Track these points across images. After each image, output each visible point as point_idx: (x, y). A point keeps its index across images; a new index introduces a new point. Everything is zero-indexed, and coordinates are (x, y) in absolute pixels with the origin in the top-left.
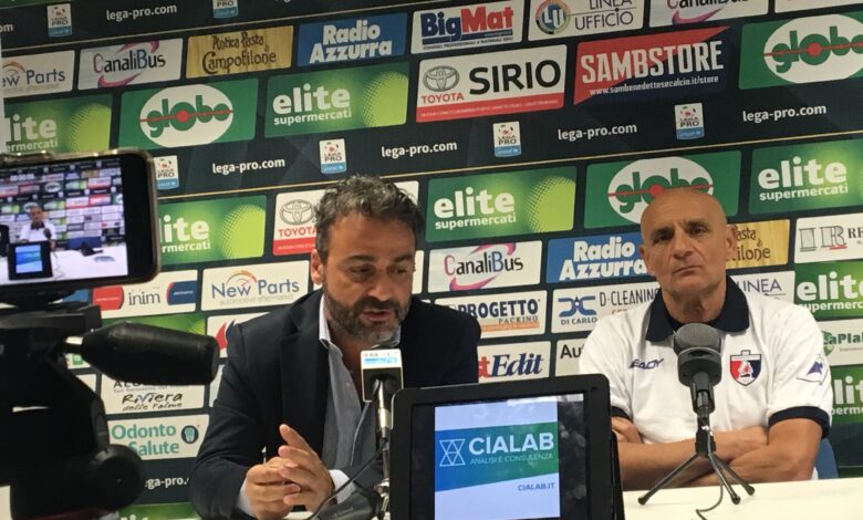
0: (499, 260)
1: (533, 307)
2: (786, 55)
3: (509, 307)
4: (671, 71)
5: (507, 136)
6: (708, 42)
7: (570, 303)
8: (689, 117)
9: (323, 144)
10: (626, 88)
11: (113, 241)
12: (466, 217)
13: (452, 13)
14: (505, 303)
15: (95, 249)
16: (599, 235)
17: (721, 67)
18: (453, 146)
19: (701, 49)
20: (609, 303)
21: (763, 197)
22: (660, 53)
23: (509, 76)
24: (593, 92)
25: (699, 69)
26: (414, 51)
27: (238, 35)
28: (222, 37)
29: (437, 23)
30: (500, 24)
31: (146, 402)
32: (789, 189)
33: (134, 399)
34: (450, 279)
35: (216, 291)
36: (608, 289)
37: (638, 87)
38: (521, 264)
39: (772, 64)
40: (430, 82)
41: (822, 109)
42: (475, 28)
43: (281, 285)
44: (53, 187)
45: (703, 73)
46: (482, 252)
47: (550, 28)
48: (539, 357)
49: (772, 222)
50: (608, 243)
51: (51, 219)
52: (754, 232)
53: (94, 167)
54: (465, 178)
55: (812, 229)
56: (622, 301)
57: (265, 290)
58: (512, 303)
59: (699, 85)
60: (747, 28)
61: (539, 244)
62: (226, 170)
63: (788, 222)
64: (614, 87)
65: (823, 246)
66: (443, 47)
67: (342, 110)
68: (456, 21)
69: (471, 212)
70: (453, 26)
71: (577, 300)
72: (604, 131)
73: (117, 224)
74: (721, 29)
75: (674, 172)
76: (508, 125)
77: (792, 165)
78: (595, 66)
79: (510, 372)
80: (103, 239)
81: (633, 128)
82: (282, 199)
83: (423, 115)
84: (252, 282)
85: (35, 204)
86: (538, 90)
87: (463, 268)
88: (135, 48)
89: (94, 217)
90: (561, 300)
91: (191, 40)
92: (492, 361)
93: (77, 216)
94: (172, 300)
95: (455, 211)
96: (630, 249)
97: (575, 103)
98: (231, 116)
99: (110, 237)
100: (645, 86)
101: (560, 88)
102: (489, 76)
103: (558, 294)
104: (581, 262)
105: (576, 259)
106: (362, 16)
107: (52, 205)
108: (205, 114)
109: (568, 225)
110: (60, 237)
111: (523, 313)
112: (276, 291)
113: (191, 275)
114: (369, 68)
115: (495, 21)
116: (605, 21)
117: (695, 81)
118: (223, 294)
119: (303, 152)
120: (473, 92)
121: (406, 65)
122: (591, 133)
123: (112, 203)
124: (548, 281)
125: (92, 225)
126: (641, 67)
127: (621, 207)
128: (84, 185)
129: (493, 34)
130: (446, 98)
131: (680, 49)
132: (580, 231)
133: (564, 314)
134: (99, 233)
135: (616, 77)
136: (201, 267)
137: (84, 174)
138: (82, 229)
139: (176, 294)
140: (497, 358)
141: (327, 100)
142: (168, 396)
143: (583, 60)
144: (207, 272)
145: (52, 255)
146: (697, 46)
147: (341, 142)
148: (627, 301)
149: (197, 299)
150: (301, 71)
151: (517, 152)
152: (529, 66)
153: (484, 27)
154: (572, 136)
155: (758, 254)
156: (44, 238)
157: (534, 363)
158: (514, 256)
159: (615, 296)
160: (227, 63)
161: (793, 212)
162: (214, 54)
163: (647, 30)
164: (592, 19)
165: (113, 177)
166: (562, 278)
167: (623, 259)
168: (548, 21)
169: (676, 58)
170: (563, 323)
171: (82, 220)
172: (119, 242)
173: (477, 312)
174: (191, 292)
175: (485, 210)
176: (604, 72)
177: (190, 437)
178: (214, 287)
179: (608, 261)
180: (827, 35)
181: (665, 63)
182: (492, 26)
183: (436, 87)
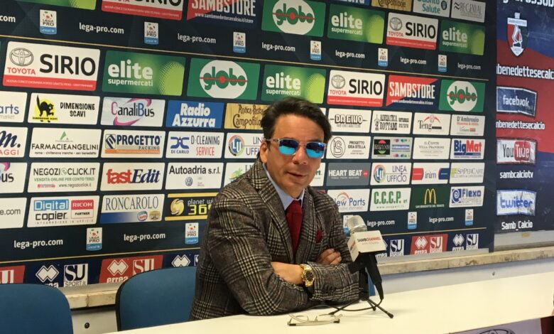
0: (142, 109)
1: (157, 140)
2: (281, 16)
3: (145, 139)
5: (151, 31)
7: (176, 140)
8: (239, 39)
9: (42, 12)
10: (212, 16)
12: (126, 78)
14: (143, 137)
17: (254, 15)
18: (121, 31)
19: (247, 3)
20: (195, 142)
21: (267, 91)
24: (196, 15)
25: (245, 14)
32: (278, 89)
34: (114, 117)
36: (196, 134)
37: (217, 17)
38: (153, 113)
39: (275, 19)
41: (293, 49)
43: (6, 108)
45: (247, 17)
46: (133, 102)
48: (158, 172)
50: (198, 106)
52: (262, 110)
54: (127, 53)
56: (202, 142)
59: (245, 23)
61: (163, 102)
64: (207, 14)
69: (129, 76)
71: (180, 139)
75: (231, 70)
76: (152, 24)
77: (280, 76)
82: (12, 46)
83: (106, 7)
86: (169, 6)
87: (122, 111)
90: (172, 138)
92: (133, 172)
95: (120, 73)
96: (207, 112)
100: (221, 17)
101: (180, 8)
104: (184, 116)
105: (182, 114)
109: (179, 93)
111: (152, 144)
112: (2, 112)
117: (243, 20)
119: (28, 15)
122: (194, 39)
124: (167, 125)
126: (220, 6)
127: (206, 86)
132: (184, 98)
133: (173, 147)
135: (208, 9)
140: (136, 171)
146: (245, 1)
147: (54, 13)
148: (204, 142)
151: (156, 42)
154: (185, 39)
157: (155, 176)
158: (150, 108)
159: (199, 138)
166: (174, 125)
167: (204, 117)
170: (173, 152)
173: (127, 140)
175: (136, 75)
176: (202, 4)
179: (197, 117)
180: (298, 10)
181: (231, 6)
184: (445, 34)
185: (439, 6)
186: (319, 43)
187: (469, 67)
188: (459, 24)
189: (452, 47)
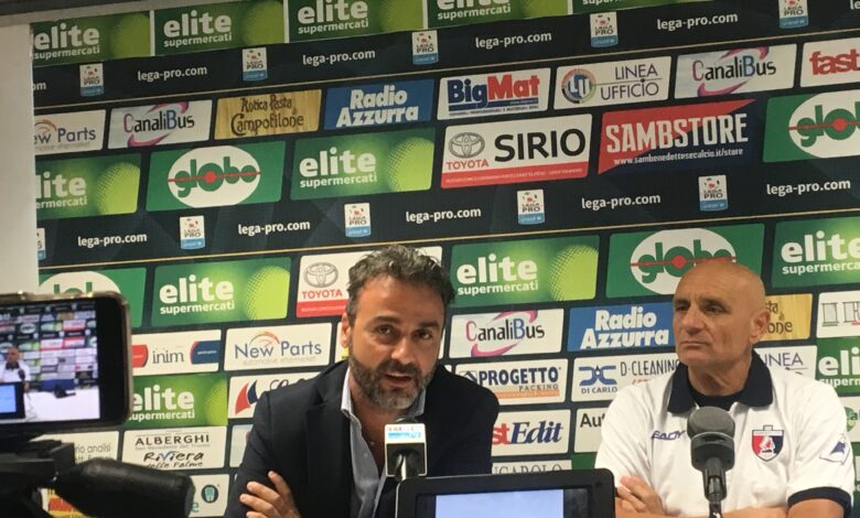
0: (521, 328)
1: (553, 375)
2: (810, 129)
3: (529, 374)
4: (696, 143)
5: (531, 204)
6: (733, 114)
7: (590, 372)
8: (714, 188)
9: (348, 208)
10: (650, 159)
11: (86, 384)
12: (488, 283)
13: (478, 80)
14: (525, 370)
15: (68, 392)
16: (620, 304)
17: (746, 140)
18: (477, 212)
19: (726, 121)
20: (629, 372)
21: (786, 270)
22: (685, 124)
23: (534, 144)
24: (617, 162)
25: (723, 141)
26: (440, 117)
27: (266, 98)
28: (250, 99)
29: (464, 90)
30: (526, 92)
31: (168, 461)
32: (812, 263)
33: (155, 457)
34: (471, 344)
35: (239, 353)
36: (628, 359)
37: (663, 158)
38: (542, 331)
39: (796, 137)
40: (455, 148)
41: (846, 184)
42: (501, 96)
43: (303, 347)
44: (28, 328)
45: (728, 146)
46: (503, 319)
47: (576, 97)
48: (559, 426)
49: (794, 296)
50: (630, 313)
51: (25, 360)
52: (776, 305)
53: (69, 310)
54: (489, 245)
55: (835, 304)
56: (642, 371)
57: (287, 351)
58: (533, 371)
59: (724, 157)
60: (771, 102)
61: (560, 313)
62: (252, 231)
63: (810, 296)
64: (639, 156)
65: (846, 322)
66: (469, 114)
67: (367, 174)
68: (483, 88)
69: (494, 278)
70: (480, 93)
71: (598, 369)
72: (628, 201)
73: (90, 367)
74: (746, 102)
75: (697, 243)
76: (532, 193)
77: (816, 240)
78: (620, 136)
79: (529, 440)
80: (76, 381)
81: (657, 199)
82: (306, 261)
83: (448, 181)
84: (275, 343)
85: (10, 345)
86: (562, 158)
87: (484, 334)
88: (165, 108)
89: (67, 361)
90: (581, 369)
91: (220, 102)
92: (512, 428)
93: (50, 358)
94: (196, 359)
95: (477, 277)
96: (651, 319)
97: (600, 172)
98: (258, 177)
99: (83, 380)
101: (585, 157)
102: (514, 144)
103: (579, 362)
104: (602, 331)
105: (598, 328)
106: (389, 81)
107: (27, 346)
108: (232, 175)
109: (590, 294)
110: (34, 378)
111: (543, 380)
112: (298, 353)
113: (215, 335)
114: (394, 134)
115: (521, 89)
116: (631, 92)
117: (718, 154)
118: (246, 355)
119: (328, 215)
120: (498, 159)
121: (433, 131)
122: (614, 203)
123: (86, 345)
124: (570, 349)
125: (65, 368)
126: (666, 138)
127: (643, 277)
128: (58, 327)
129: (519, 102)
130: (471, 164)
131: (705, 120)
132: (601, 300)
133: (584, 383)
134: (73, 376)
135: (640, 148)
136: (224, 327)
137: (59, 316)
138: (55, 371)
139: (200, 353)
140: (517, 426)
141: (354, 164)
142: (189, 455)
143: (608, 129)
144: (230, 332)
145: (25, 396)
146: (722, 119)
147: (366, 206)
148: (648, 371)
149: (220, 358)
150: (329, 135)
151: (540, 220)
152: (554, 134)
154: (596, 205)
155: (780, 327)
156: (18, 379)
157: (553, 431)
158: (535, 324)
159: (636, 366)
160: (255, 125)
161: (815, 286)
162: (242, 116)
163: (672, 101)
164: (618, 89)
165: (88, 320)
166: (583, 347)
167: (644, 329)
168: (573, 90)
169: (700, 130)
170: (583, 391)
171: (55, 362)
172: (92, 385)
173: (498, 378)
174: (215, 352)
175: (508, 277)
176: (629, 143)
177: (210, 497)
178: (237, 348)
179: (630, 330)
180: (853, 110)
181: (690, 135)
182: (519, 94)
183: (460, 152)
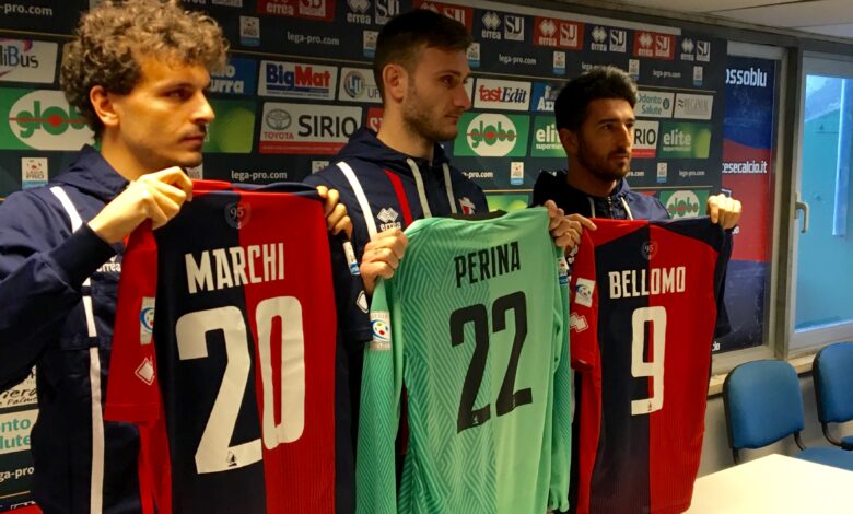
2: (477, 136)
13: (289, 67)
18: (283, 175)
26: (260, 93)
29: (278, 73)
30: (321, 84)
39: (470, 141)
40: (271, 121)
42: (304, 84)
47: (352, 93)
66: (281, 94)
68: (292, 74)
70: (289, 78)
76: (322, 163)
83: (264, 147)
86: (342, 138)
88: (5, 43)
102: (311, 123)
120: (301, 134)
121: (253, 104)
129: (315, 90)
130: (281, 136)
142: (24, 390)
143: (372, 119)
152: (338, 119)
153: (310, 84)
168: (351, 87)
180: (497, 127)
182: (316, 84)
183: (274, 125)
184: (666, 138)
185: (661, 106)
186: (521, 164)
187: (691, 173)
188: (683, 125)
189: (675, 152)
